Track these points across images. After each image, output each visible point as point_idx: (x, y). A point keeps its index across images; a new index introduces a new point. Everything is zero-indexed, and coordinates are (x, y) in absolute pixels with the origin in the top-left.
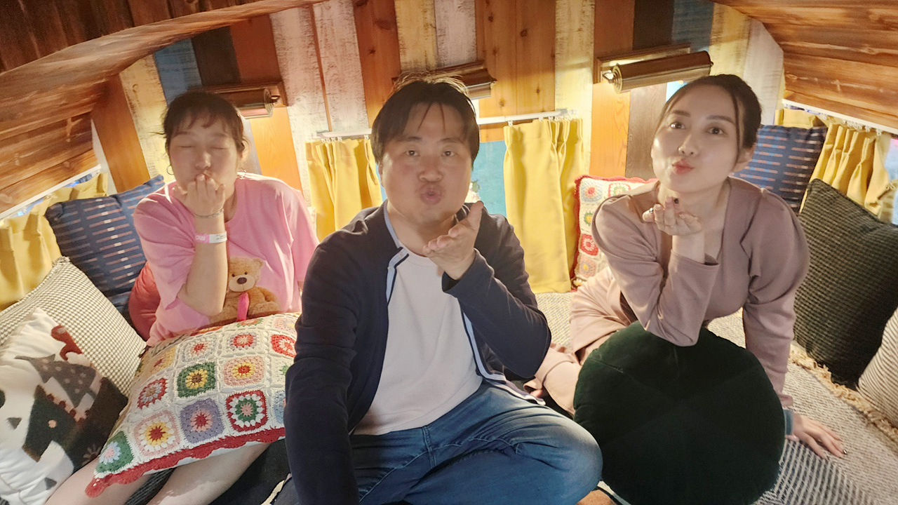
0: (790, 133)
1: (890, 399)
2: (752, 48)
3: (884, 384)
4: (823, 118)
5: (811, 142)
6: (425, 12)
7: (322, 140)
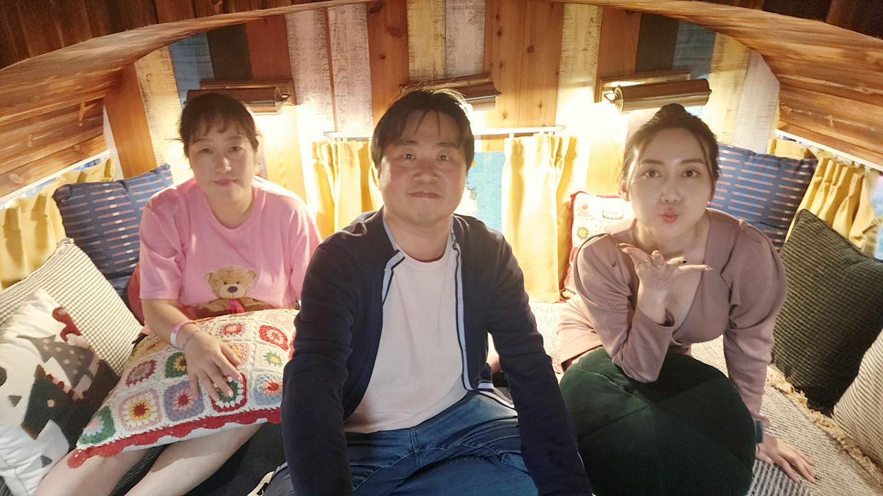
0: (781, 162)
1: (863, 428)
2: (749, 78)
3: (858, 413)
4: (814, 151)
5: (802, 173)
6: (436, 22)
7: (328, 140)
